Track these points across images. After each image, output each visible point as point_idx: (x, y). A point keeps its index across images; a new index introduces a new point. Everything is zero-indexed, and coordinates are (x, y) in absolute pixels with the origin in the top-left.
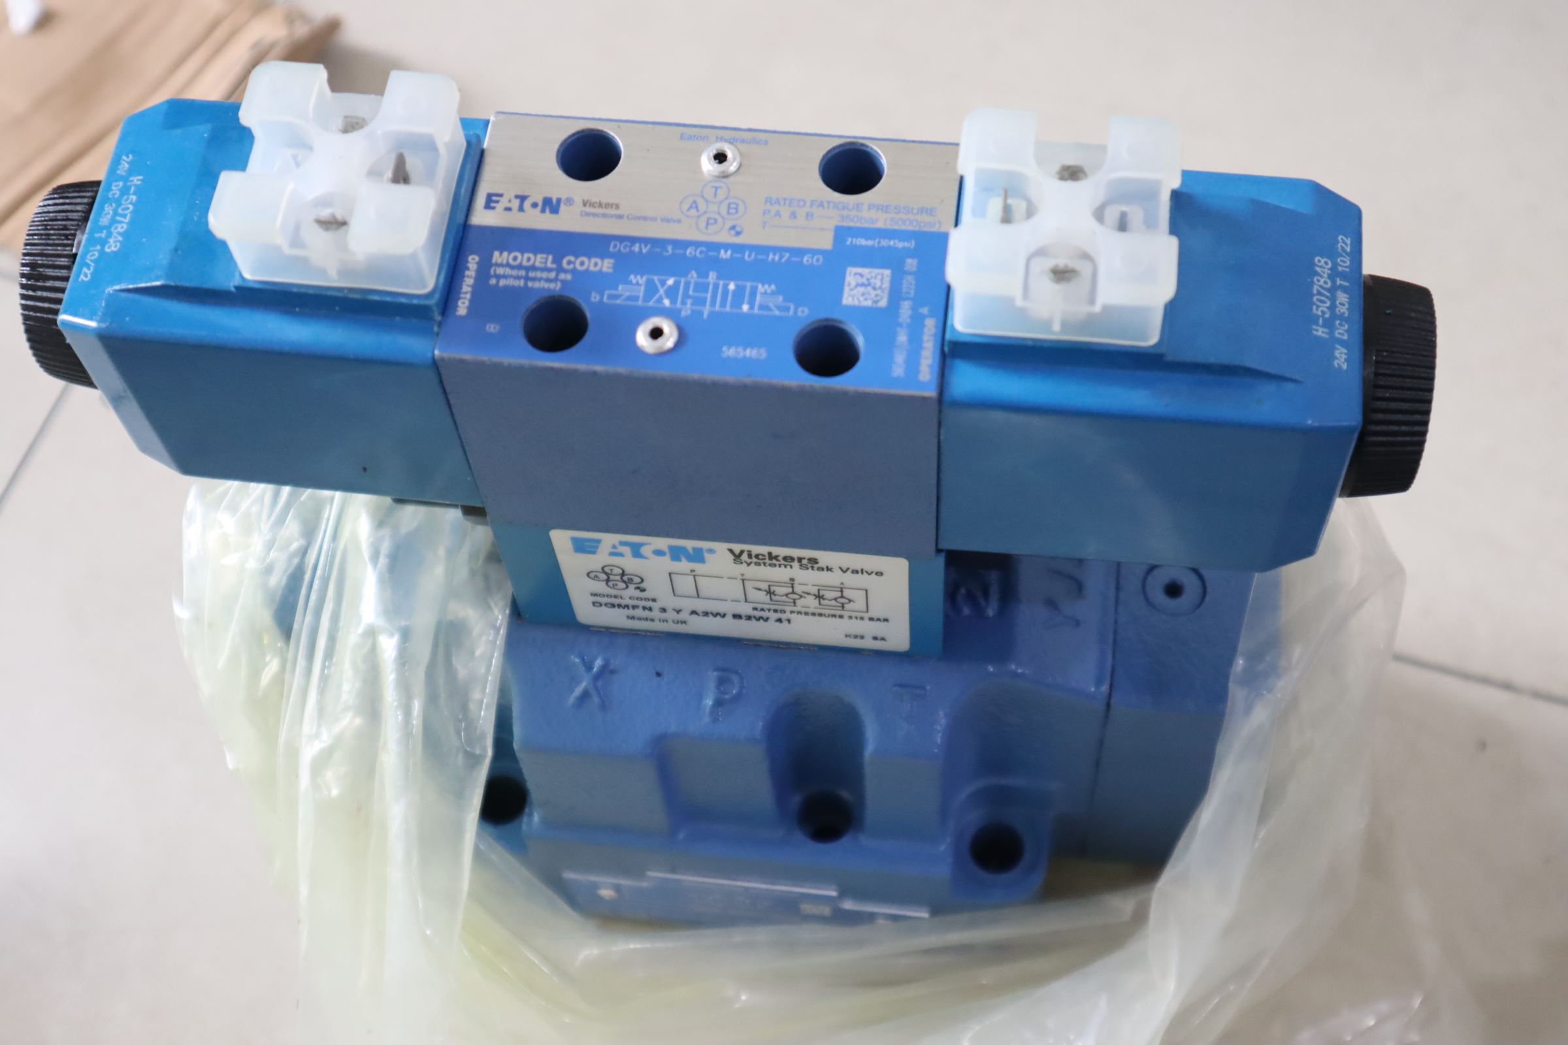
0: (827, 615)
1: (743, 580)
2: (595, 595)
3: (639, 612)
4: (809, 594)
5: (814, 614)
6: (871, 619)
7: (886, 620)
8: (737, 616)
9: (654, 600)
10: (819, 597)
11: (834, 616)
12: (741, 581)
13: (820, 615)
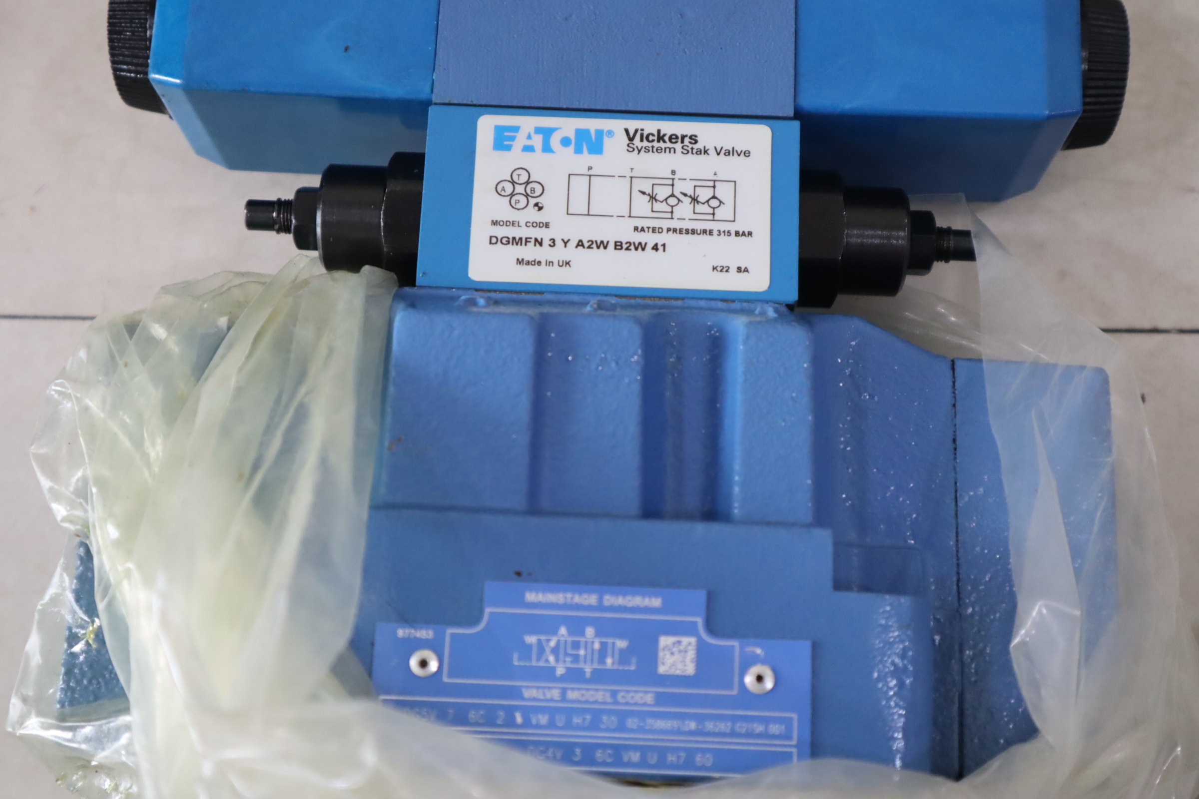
0: (699, 232)
1: (631, 178)
2: (495, 223)
3: (529, 252)
4: (685, 195)
5: (687, 232)
6: (737, 234)
7: (750, 234)
8: (618, 246)
9: (547, 225)
10: (695, 200)
11: (705, 232)
12: (630, 179)
13: (694, 232)
